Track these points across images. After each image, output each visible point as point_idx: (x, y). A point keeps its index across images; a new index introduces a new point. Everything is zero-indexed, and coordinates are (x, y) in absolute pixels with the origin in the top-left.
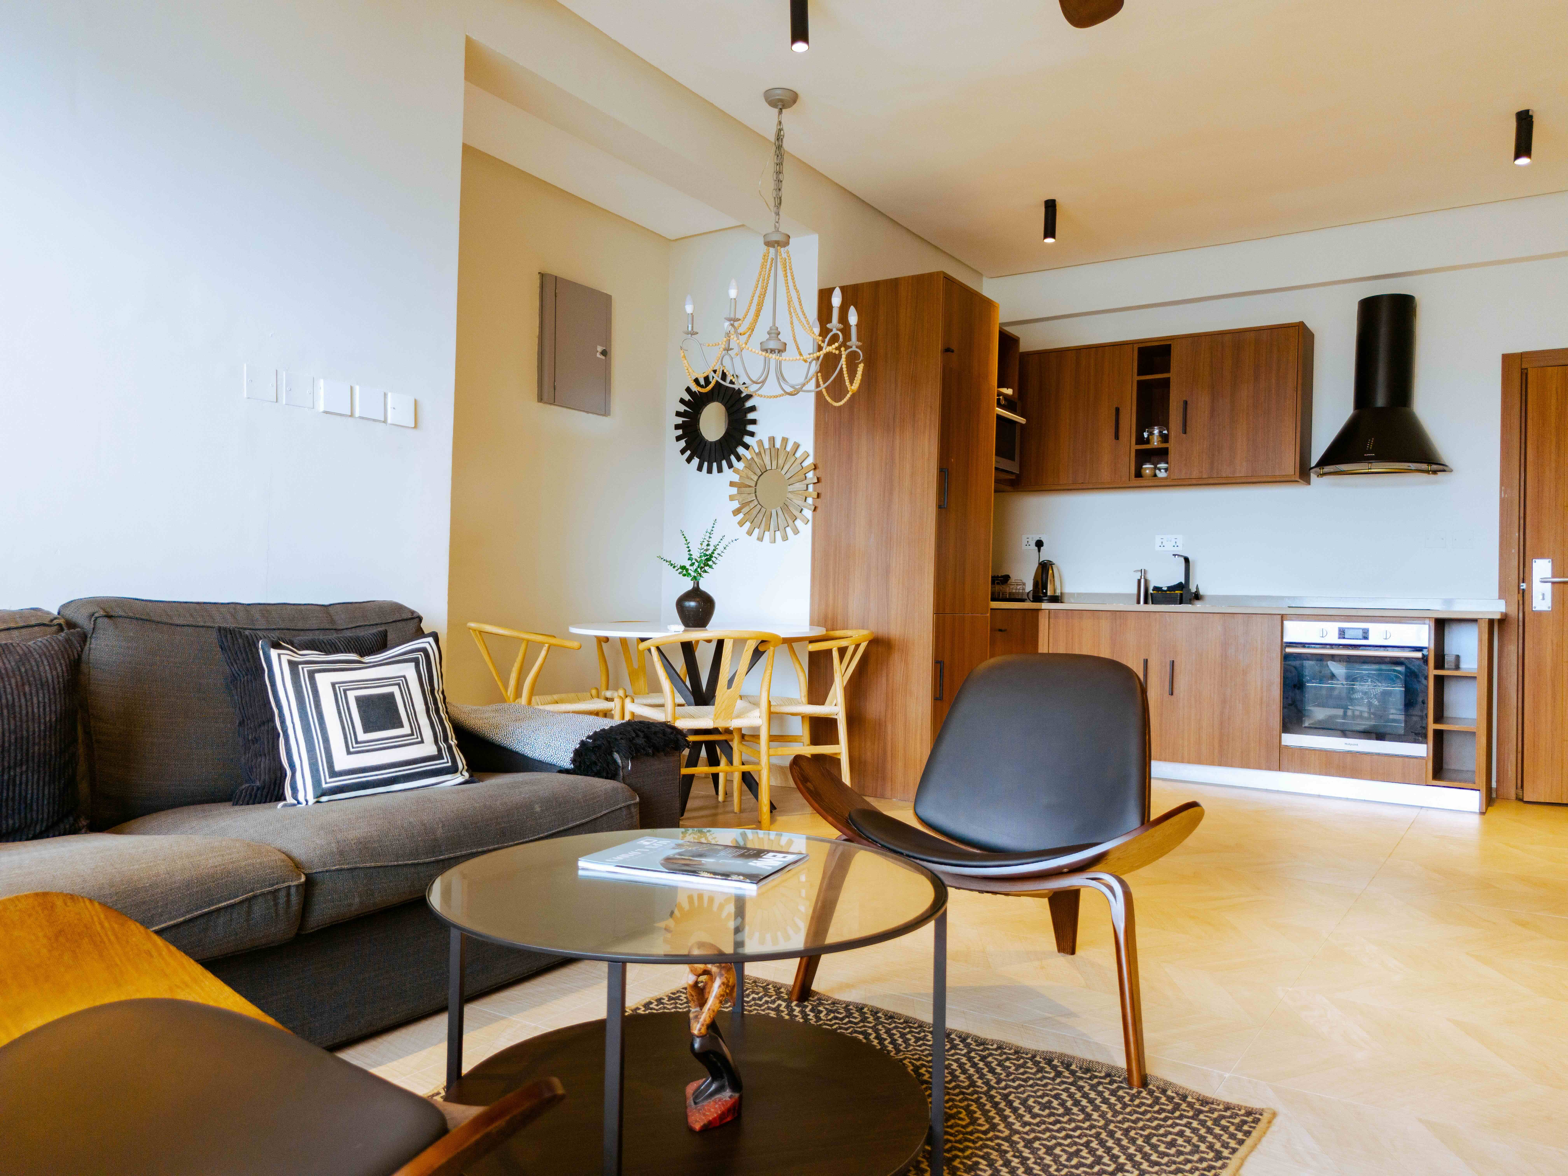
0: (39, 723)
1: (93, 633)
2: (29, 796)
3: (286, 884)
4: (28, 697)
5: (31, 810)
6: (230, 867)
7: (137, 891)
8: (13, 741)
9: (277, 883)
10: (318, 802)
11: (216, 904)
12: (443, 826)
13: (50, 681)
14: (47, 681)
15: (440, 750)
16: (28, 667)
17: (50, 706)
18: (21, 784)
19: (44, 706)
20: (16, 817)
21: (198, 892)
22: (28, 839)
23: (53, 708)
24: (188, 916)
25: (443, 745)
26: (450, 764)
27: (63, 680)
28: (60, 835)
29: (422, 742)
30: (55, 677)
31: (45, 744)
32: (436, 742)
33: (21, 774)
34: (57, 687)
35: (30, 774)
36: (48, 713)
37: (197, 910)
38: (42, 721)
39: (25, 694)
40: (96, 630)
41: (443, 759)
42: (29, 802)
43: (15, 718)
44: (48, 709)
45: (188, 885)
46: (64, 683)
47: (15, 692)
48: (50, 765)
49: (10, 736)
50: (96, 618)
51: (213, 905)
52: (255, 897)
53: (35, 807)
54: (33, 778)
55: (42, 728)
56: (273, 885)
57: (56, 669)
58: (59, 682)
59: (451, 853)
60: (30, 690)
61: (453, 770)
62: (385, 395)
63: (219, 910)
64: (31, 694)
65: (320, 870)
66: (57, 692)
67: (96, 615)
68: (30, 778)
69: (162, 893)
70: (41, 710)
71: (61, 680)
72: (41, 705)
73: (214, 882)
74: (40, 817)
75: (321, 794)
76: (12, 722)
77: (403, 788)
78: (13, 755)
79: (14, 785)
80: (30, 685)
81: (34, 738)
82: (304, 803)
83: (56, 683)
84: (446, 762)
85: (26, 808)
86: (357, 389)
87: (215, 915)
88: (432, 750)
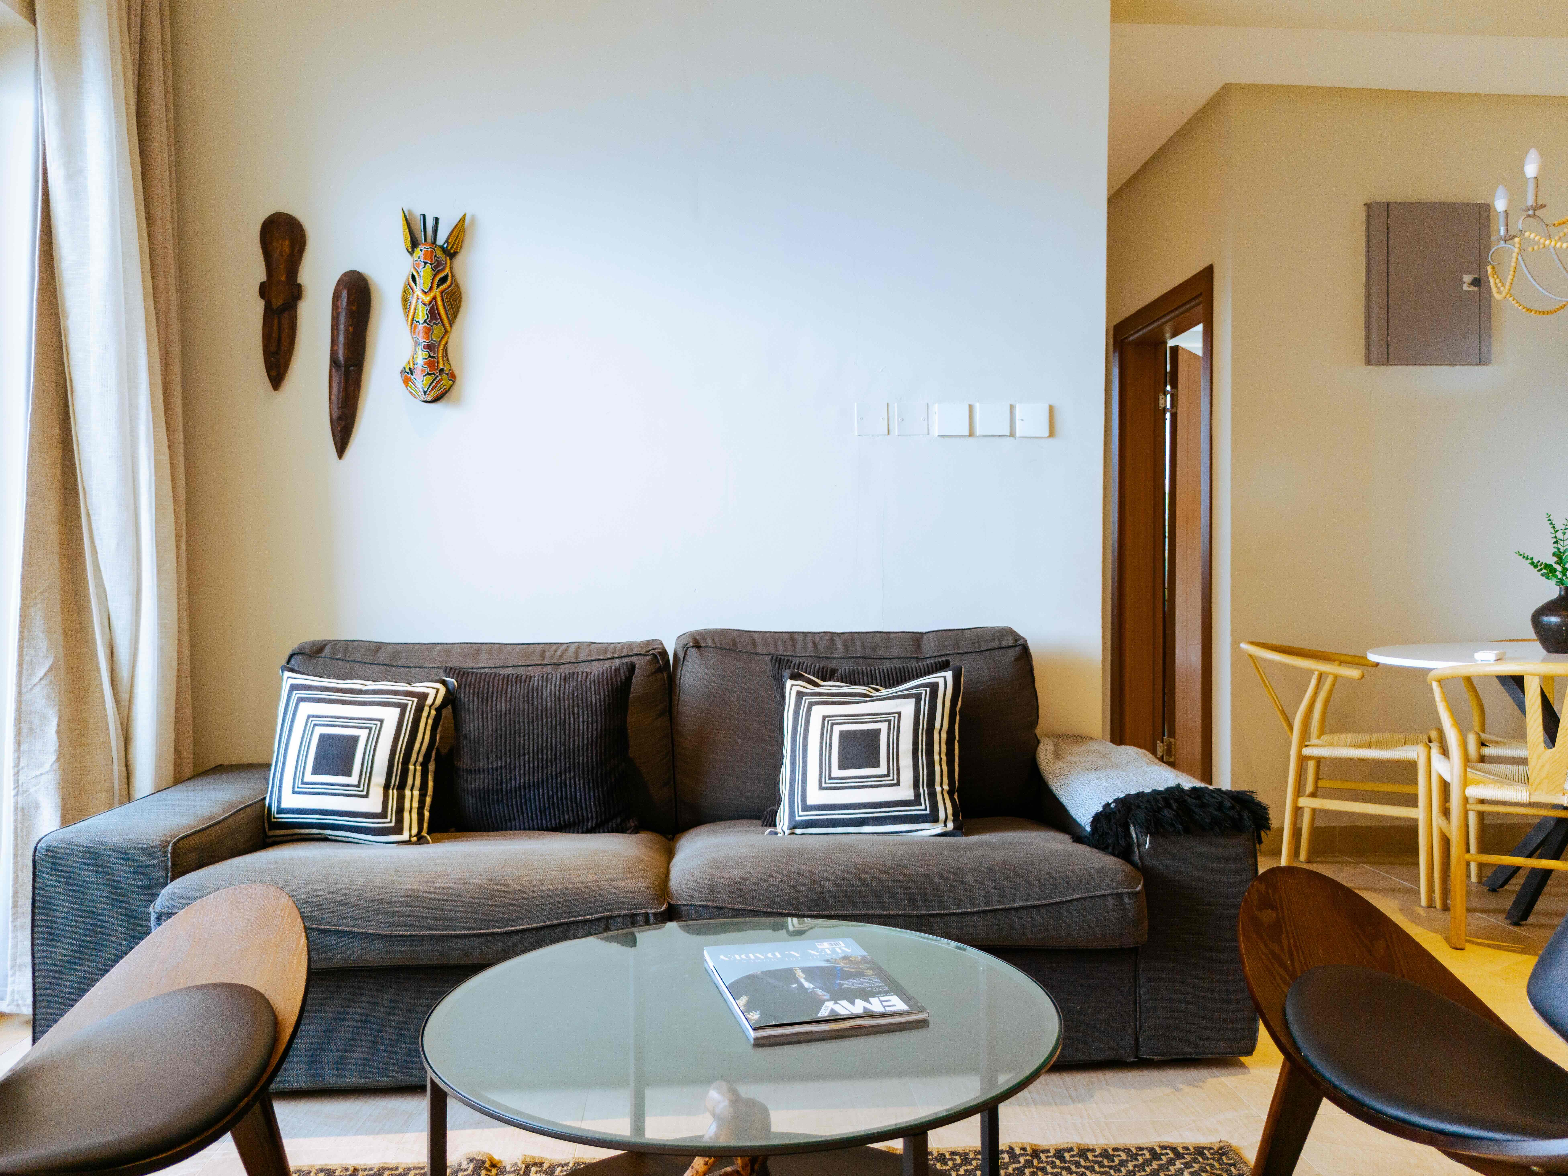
0: (583, 738)
1: (683, 661)
2: (578, 797)
3: (644, 911)
4: (576, 717)
5: (582, 809)
6: (595, 885)
7: (506, 893)
8: (563, 751)
9: (636, 908)
10: (793, 833)
11: (576, 917)
12: (836, 879)
13: (594, 703)
14: (591, 704)
15: (917, 795)
16: (580, 692)
17: (592, 726)
18: (570, 786)
19: (588, 724)
20: (570, 813)
21: (560, 903)
22: (583, 832)
23: (595, 727)
24: (548, 923)
25: (924, 790)
26: (928, 812)
27: (605, 704)
28: (608, 832)
29: (898, 784)
30: (598, 700)
31: (587, 756)
32: (916, 785)
33: (570, 779)
34: (598, 709)
35: (577, 779)
36: (590, 730)
37: (557, 918)
38: (586, 737)
39: (574, 714)
40: (686, 658)
41: (921, 805)
42: (578, 802)
43: (565, 733)
44: (590, 727)
45: (552, 895)
46: (605, 706)
47: (567, 712)
48: (592, 773)
49: (560, 747)
50: (688, 648)
51: (572, 917)
52: (611, 917)
53: (584, 806)
54: (580, 784)
55: (585, 742)
56: (632, 909)
57: (600, 694)
58: (600, 705)
59: (838, 910)
60: (578, 711)
61: (933, 818)
62: (1012, 407)
63: (577, 922)
64: (578, 714)
65: (685, 903)
66: (599, 713)
67: (688, 646)
68: (577, 782)
69: (528, 898)
70: (585, 727)
71: (603, 703)
72: (585, 724)
73: (576, 896)
74: (590, 815)
75: (794, 826)
76: (563, 736)
77: (874, 831)
78: (563, 763)
79: (566, 787)
80: (578, 707)
81: (579, 750)
82: (782, 833)
83: (598, 705)
84: (924, 808)
85: (577, 807)
86: (978, 407)
87: (573, 927)
88: (909, 795)
